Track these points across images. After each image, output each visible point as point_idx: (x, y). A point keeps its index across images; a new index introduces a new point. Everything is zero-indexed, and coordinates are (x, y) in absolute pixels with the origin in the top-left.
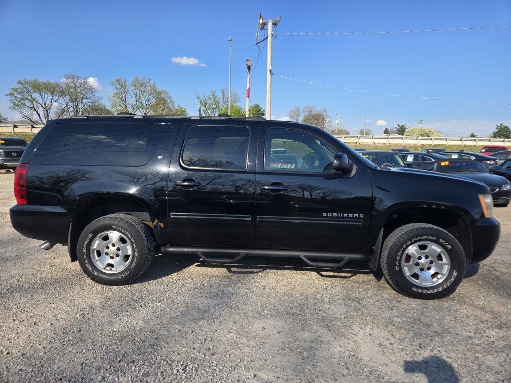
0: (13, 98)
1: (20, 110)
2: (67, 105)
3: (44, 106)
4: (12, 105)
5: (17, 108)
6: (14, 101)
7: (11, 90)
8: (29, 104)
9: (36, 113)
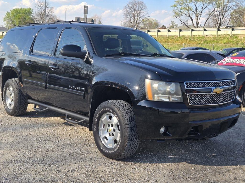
0: (175, 8)
1: (179, 18)
2: (214, 10)
3: (196, 13)
4: (174, 14)
5: (177, 16)
6: (176, 11)
7: (175, 3)
8: (186, 12)
9: (190, 19)
